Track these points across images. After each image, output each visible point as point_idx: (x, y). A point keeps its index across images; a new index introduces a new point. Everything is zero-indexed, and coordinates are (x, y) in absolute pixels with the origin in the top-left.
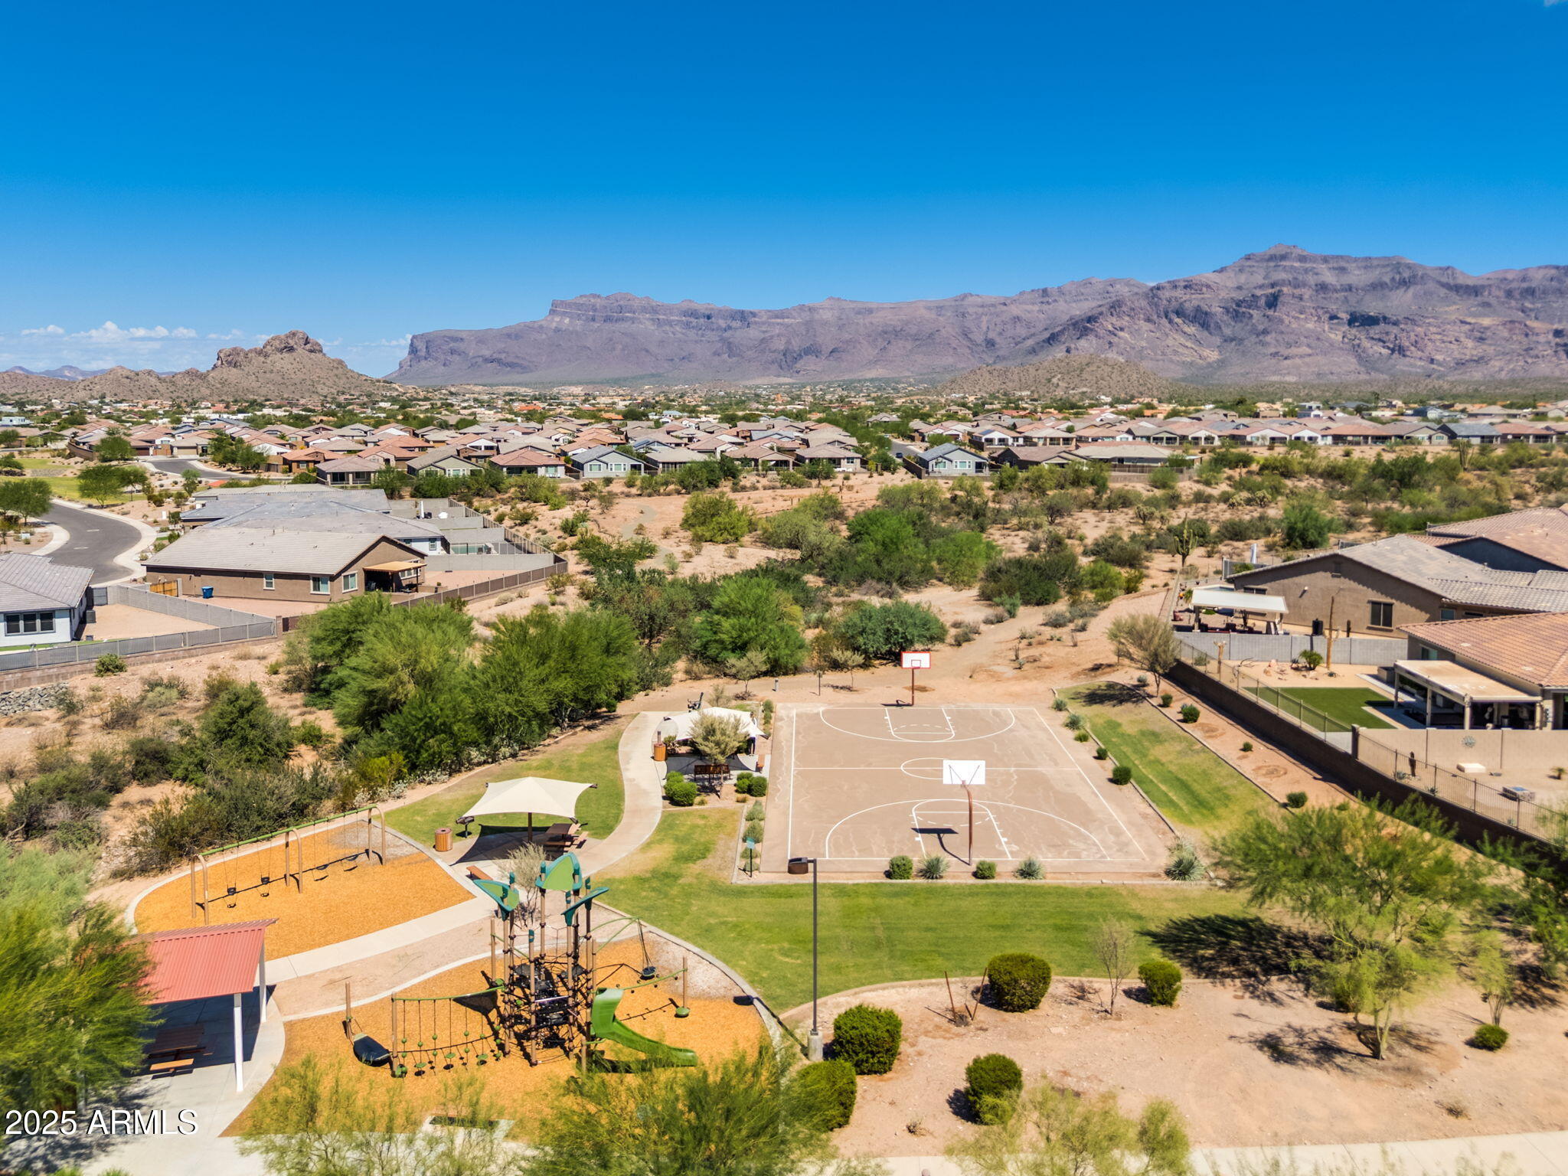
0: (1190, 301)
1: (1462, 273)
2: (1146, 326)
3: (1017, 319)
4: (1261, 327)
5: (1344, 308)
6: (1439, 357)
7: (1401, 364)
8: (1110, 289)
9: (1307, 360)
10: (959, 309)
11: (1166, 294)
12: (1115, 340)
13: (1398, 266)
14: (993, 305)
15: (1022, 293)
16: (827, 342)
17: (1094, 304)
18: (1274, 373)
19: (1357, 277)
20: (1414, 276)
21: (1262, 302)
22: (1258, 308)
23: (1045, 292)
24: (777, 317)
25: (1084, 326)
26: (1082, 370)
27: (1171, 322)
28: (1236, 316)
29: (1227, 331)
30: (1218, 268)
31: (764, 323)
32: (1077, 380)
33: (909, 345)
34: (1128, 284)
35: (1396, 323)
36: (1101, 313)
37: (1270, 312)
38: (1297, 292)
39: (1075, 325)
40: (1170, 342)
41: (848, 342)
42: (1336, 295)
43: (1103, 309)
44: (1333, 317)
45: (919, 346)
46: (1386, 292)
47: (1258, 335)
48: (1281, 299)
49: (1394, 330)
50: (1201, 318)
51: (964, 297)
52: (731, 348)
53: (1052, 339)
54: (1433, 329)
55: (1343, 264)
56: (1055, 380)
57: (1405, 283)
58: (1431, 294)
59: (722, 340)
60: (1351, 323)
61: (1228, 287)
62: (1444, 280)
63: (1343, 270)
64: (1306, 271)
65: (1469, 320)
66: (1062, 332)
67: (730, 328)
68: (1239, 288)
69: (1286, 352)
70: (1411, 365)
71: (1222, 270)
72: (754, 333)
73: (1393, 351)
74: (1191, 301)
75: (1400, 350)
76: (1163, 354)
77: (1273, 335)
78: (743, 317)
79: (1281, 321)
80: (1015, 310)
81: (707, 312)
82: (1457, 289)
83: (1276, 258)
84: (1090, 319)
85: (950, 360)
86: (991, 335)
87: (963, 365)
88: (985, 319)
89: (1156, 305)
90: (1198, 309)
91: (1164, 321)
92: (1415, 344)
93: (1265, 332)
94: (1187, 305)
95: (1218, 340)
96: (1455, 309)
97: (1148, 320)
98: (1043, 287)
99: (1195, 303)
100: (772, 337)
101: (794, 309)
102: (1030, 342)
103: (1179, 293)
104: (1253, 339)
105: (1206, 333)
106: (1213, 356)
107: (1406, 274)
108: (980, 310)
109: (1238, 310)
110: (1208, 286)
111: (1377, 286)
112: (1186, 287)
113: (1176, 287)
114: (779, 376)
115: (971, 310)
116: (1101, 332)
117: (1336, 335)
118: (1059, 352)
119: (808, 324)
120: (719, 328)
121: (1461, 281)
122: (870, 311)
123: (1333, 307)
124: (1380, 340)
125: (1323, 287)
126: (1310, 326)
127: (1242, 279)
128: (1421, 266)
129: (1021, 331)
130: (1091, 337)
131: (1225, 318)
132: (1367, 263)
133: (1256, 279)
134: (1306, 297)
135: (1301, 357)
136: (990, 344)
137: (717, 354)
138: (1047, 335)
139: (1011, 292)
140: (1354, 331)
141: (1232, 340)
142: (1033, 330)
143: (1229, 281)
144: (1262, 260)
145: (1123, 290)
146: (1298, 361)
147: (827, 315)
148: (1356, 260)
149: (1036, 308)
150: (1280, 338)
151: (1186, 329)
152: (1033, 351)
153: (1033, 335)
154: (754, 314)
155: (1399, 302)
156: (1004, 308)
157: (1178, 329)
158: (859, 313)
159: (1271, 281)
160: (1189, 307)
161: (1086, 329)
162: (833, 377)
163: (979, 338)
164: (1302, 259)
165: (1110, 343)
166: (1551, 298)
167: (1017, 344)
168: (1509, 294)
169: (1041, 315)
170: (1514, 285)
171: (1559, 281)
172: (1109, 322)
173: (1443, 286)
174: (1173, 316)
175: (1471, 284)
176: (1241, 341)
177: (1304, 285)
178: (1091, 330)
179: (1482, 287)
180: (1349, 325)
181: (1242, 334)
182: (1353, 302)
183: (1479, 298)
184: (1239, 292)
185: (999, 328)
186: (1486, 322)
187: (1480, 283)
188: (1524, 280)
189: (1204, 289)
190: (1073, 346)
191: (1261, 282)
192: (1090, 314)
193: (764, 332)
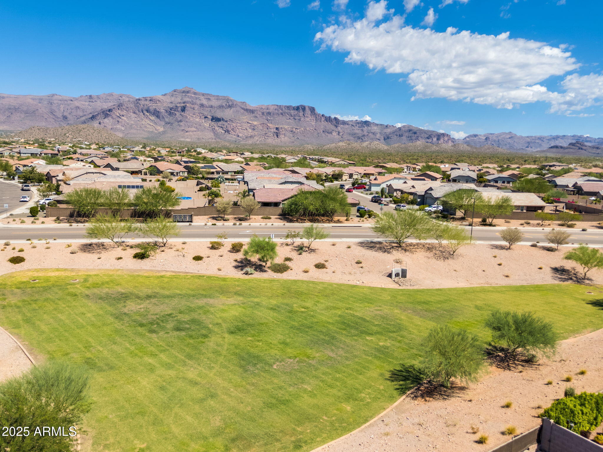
0: (152, 106)
1: (248, 104)
2: (133, 115)
3: (78, 107)
4: (179, 119)
5: (209, 114)
6: (240, 135)
7: (228, 137)
8: (120, 98)
9: (194, 133)
10: (50, 100)
11: (142, 102)
12: (120, 120)
13: (228, 100)
14: (66, 100)
15: (81, 96)
17: (112, 104)
18: (182, 137)
19: (215, 103)
20: (233, 104)
21: (180, 109)
22: (178, 111)
23: (90, 96)
25: (107, 113)
27: (144, 114)
28: (170, 114)
29: (167, 120)
30: (163, 94)
34: (128, 97)
35: (226, 121)
36: (114, 108)
37: (183, 113)
38: (192, 106)
39: (103, 112)
40: (143, 122)
42: (207, 109)
43: (115, 106)
44: (206, 117)
46: (224, 109)
47: (178, 122)
48: (186, 108)
49: (226, 124)
50: (156, 114)
51: (53, 95)
53: (93, 118)
54: (239, 125)
55: (209, 97)
57: (230, 107)
58: (238, 111)
61: (167, 102)
62: (243, 107)
63: (209, 99)
64: (196, 98)
65: (250, 122)
66: (97, 115)
68: (171, 103)
69: (187, 129)
70: (231, 137)
71: (165, 95)
73: (226, 131)
74: (153, 106)
75: (227, 131)
76: (141, 127)
77: (184, 122)
79: (187, 117)
80: (77, 104)
82: (247, 110)
83: (185, 92)
84: (110, 110)
85: (44, 124)
86: (65, 114)
88: (62, 106)
89: (138, 107)
90: (155, 110)
91: (142, 114)
92: (233, 129)
93: (181, 121)
94: (151, 108)
95: (163, 123)
96: (246, 118)
97: (134, 113)
98: (90, 94)
99: (154, 107)
102: (83, 118)
103: (147, 103)
104: (176, 124)
105: (158, 120)
106: (161, 129)
107: (230, 103)
108: (60, 102)
109: (171, 111)
110: (159, 101)
111: (221, 107)
112: (150, 100)
113: (146, 100)
115: (55, 102)
116: (114, 116)
117: (207, 124)
118: (95, 124)
121: (248, 108)
123: (206, 113)
124: (221, 127)
125: (202, 105)
126: (197, 120)
127: (173, 99)
128: (235, 100)
129: (81, 114)
130: (110, 118)
131: (166, 114)
132: (218, 98)
133: (178, 100)
134: (196, 109)
135: (192, 132)
136: (65, 118)
138: (91, 116)
140: (213, 123)
141: (169, 123)
142: (85, 113)
143: (167, 99)
144: (180, 92)
145: (124, 99)
148: (214, 96)
149: (87, 103)
150: (186, 124)
151: (151, 118)
152: (85, 122)
153: (85, 115)
155: (227, 114)
156: (72, 102)
157: (147, 117)
159: (183, 101)
160: (152, 109)
161: (107, 114)
163: (59, 115)
164: (195, 93)
165: (118, 121)
166: (275, 116)
167: (77, 119)
168: (263, 113)
169: (89, 107)
170: (265, 111)
171: (278, 110)
172: (117, 112)
173: (243, 109)
174: (145, 112)
175: (251, 109)
176: (172, 124)
177: (196, 104)
178: (110, 115)
179: (255, 110)
180: (212, 121)
181: (172, 121)
182: (213, 112)
183: (254, 114)
184: (171, 104)
185: (69, 111)
186: (255, 123)
187: (254, 109)
188: (267, 109)
189: (158, 102)
190: (102, 121)
191: (180, 101)
192: (110, 108)
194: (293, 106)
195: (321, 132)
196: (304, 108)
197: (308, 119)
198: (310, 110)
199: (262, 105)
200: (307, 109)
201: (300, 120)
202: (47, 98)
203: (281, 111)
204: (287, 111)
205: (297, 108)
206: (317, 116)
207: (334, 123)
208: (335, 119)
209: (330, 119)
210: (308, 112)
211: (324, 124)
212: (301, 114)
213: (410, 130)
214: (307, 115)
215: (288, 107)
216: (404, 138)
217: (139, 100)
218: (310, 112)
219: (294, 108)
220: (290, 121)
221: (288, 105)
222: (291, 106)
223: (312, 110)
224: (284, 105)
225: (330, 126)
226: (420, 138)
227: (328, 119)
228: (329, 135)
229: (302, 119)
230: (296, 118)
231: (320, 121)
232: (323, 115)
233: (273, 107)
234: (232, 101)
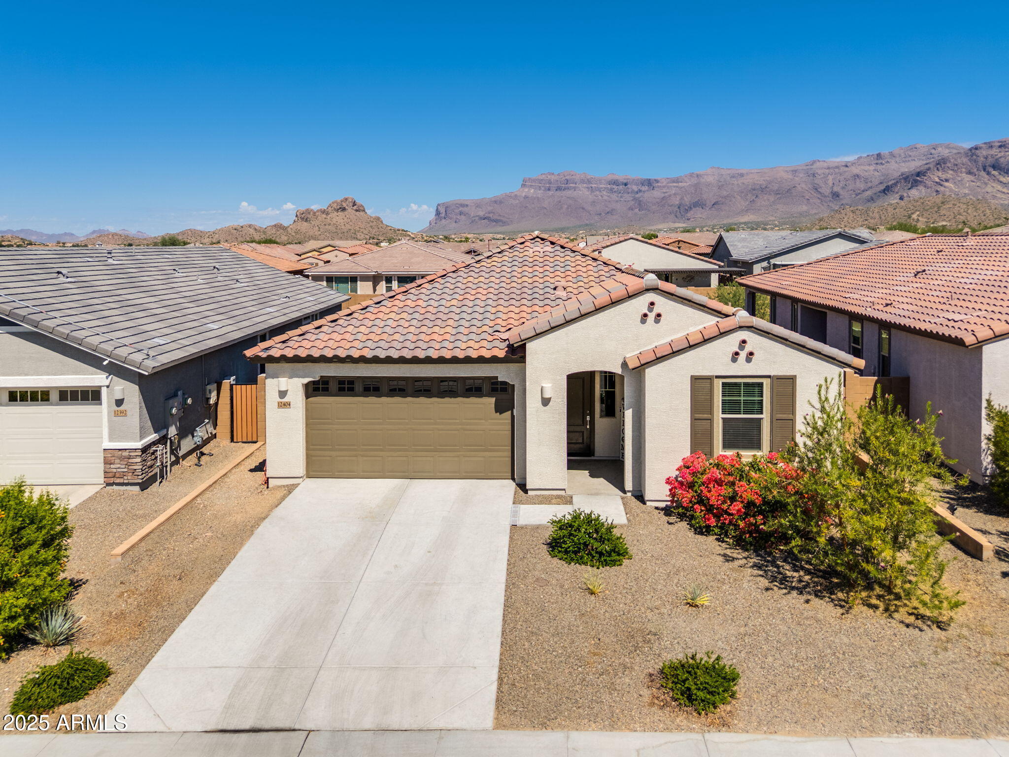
2: (968, 178)
3: (857, 176)
8: (933, 151)
10: (810, 171)
11: (983, 153)
12: (941, 189)
14: (837, 167)
15: (861, 158)
16: (710, 196)
17: (921, 161)
23: (878, 155)
24: (674, 182)
25: (914, 179)
27: (988, 174)
31: (664, 187)
33: (772, 198)
34: (948, 147)
36: (929, 169)
39: (906, 178)
40: (988, 189)
41: (725, 197)
43: (931, 165)
45: (780, 198)
51: (814, 162)
52: (640, 204)
53: (887, 190)
59: (635, 199)
66: (896, 184)
67: (640, 191)
72: (657, 194)
78: (650, 183)
80: (855, 170)
81: (625, 181)
84: (919, 174)
85: (805, 208)
86: (836, 189)
87: (814, 211)
88: (830, 178)
89: (975, 162)
91: (982, 174)
97: (969, 173)
98: (877, 152)
100: (670, 196)
101: (686, 176)
102: (869, 193)
103: (994, 152)
108: (827, 171)
115: (820, 172)
116: (929, 183)
119: (696, 186)
120: (633, 192)
122: (742, 175)
129: (861, 185)
130: (921, 187)
136: (836, 195)
137: (631, 209)
138: (882, 187)
142: (869, 185)
145: (947, 152)
147: (710, 179)
149: (872, 168)
152: (871, 199)
153: (871, 187)
154: (657, 181)
156: (847, 169)
157: (994, 179)
158: (733, 177)
160: (1004, 162)
161: (916, 181)
162: (717, 222)
163: (826, 191)
165: (937, 191)
167: (857, 195)
169: (876, 173)
172: (935, 176)
174: (990, 170)
178: (921, 182)
185: (842, 184)
190: (905, 194)
192: (920, 170)
193: (664, 193)
202: (805, 168)
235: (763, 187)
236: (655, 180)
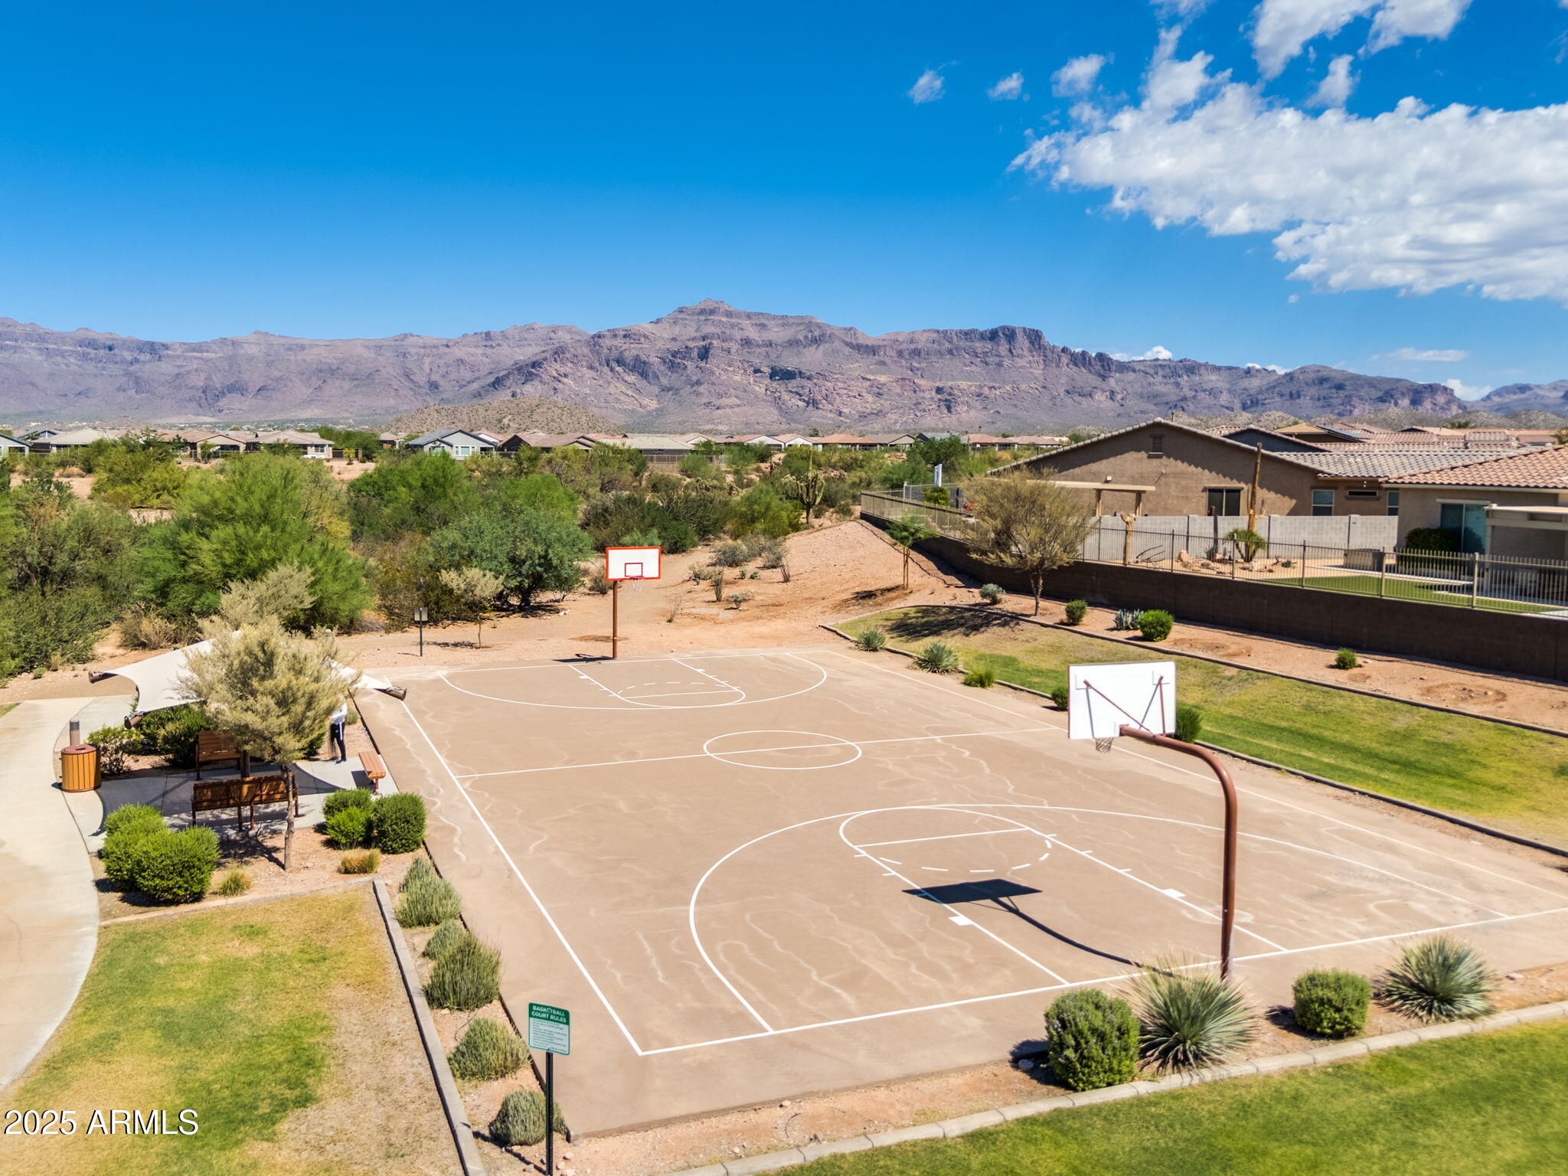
0: (629, 349)
1: (862, 334)
2: (589, 374)
3: (461, 362)
4: (695, 378)
5: (765, 363)
6: (846, 410)
7: (815, 416)
8: (552, 335)
9: (736, 410)
10: (399, 348)
11: (607, 342)
12: (560, 386)
13: (809, 325)
14: (435, 347)
15: (465, 336)
16: (254, 377)
17: (538, 350)
18: (708, 422)
19: (777, 334)
20: (823, 335)
21: (695, 354)
22: (691, 359)
23: (488, 334)
24: (194, 350)
25: (529, 371)
26: (532, 412)
27: (612, 370)
28: (672, 366)
29: (665, 381)
30: (654, 320)
31: (178, 357)
32: (528, 422)
33: (347, 385)
34: (569, 331)
35: (809, 378)
36: (545, 359)
37: (702, 364)
38: (725, 345)
39: (519, 369)
40: (612, 390)
41: (278, 380)
42: (759, 350)
43: (547, 355)
44: (757, 371)
45: (357, 386)
46: (801, 348)
47: (692, 386)
48: (711, 352)
49: (808, 384)
50: (640, 367)
51: (405, 336)
52: (139, 384)
53: (497, 383)
54: (841, 385)
55: (763, 321)
56: (506, 421)
57: (816, 341)
58: (838, 352)
59: (127, 374)
60: (772, 376)
61: (663, 338)
62: (848, 340)
63: (763, 326)
64: (733, 326)
65: (868, 377)
66: (507, 376)
67: (137, 361)
68: (674, 339)
69: (718, 403)
70: (824, 417)
71: (657, 322)
72: (166, 368)
73: (808, 403)
74: (631, 350)
75: (813, 403)
76: (606, 401)
77: (706, 386)
78: (154, 349)
79: (713, 373)
80: (458, 352)
81: (109, 343)
82: (858, 348)
83: (707, 312)
84: (534, 365)
85: (392, 402)
86: (435, 377)
87: (405, 407)
88: (427, 360)
89: (598, 353)
90: (637, 358)
91: (606, 369)
92: (826, 397)
93: (698, 383)
94: (626, 354)
95: (656, 390)
96: (857, 366)
97: (591, 367)
98: (485, 330)
99: (634, 352)
100: (189, 372)
101: (214, 342)
102: (475, 386)
103: (619, 342)
104: (688, 389)
105: (645, 382)
106: (653, 405)
107: (817, 333)
108: (422, 350)
109: (674, 360)
110: (646, 337)
111: (793, 343)
112: (625, 336)
113: (615, 336)
114: (198, 415)
115: (413, 351)
116: (545, 378)
117: (760, 387)
118: (504, 395)
119: (232, 360)
120: (123, 361)
121: (861, 341)
122: (303, 348)
123: (756, 361)
124: (797, 393)
125: (747, 342)
126: (737, 378)
127: (677, 330)
128: (829, 326)
129: (468, 375)
130: (536, 382)
131: (662, 368)
132: (784, 321)
133: (688, 332)
134: (733, 350)
135: (731, 407)
136: (434, 386)
137: (121, 389)
138: (492, 379)
139: (454, 334)
140: (775, 384)
141: (669, 389)
142: (477, 374)
143: (664, 332)
144: (693, 314)
145: (565, 338)
146: (728, 410)
147: (252, 350)
148: (775, 318)
149: (480, 351)
150: (712, 389)
151: (627, 378)
152: (478, 395)
153: (478, 378)
154: (166, 347)
155: (810, 359)
156: (447, 350)
157: (619, 378)
158: (290, 349)
159: (702, 334)
160: (629, 356)
161: (531, 374)
162: (261, 417)
163: (421, 379)
164: (729, 314)
165: (555, 389)
166: (933, 359)
167: (461, 387)
168: (900, 354)
169: (485, 359)
170: (904, 346)
171: (939, 343)
172: (553, 368)
173: (847, 344)
174: (614, 364)
175: (870, 344)
176: (676, 391)
177: (731, 339)
178: (536, 375)
179: (879, 346)
180: (771, 378)
181: (678, 385)
182: (773, 356)
183: (876, 357)
184: (673, 343)
185: (443, 371)
186: (883, 379)
187: (876, 343)
188: (912, 342)
189: (642, 339)
190: (518, 391)
191: (694, 334)
192: (534, 359)
193: (179, 367)
194: (981, 330)
195: (1062, 394)
196: (1010, 334)
197: (1021, 362)
198: (1029, 337)
199: (897, 333)
200: (1020, 336)
201: (1000, 365)
202: (393, 343)
203: (947, 345)
204: (962, 344)
205: (993, 335)
206: (1048, 353)
207: (1098, 367)
208: (1101, 357)
209: (1084, 359)
210: (1022, 341)
211: (1067, 371)
212: (1003, 348)
213: (1322, 381)
214: (1020, 352)
215: (967, 335)
216: (1305, 402)
217: (599, 337)
218: (1027, 343)
219: (982, 336)
220: (973, 368)
221: (966, 327)
222: (973, 331)
223: (1035, 338)
224: (957, 328)
225: (1085, 377)
226: (1355, 401)
227: (1081, 360)
228: (1084, 401)
229: (1007, 362)
230: (990, 360)
231: (1058, 366)
232: (1064, 350)
233: (926, 335)
234: (820, 327)
235: (334, 367)
236: (163, 345)
